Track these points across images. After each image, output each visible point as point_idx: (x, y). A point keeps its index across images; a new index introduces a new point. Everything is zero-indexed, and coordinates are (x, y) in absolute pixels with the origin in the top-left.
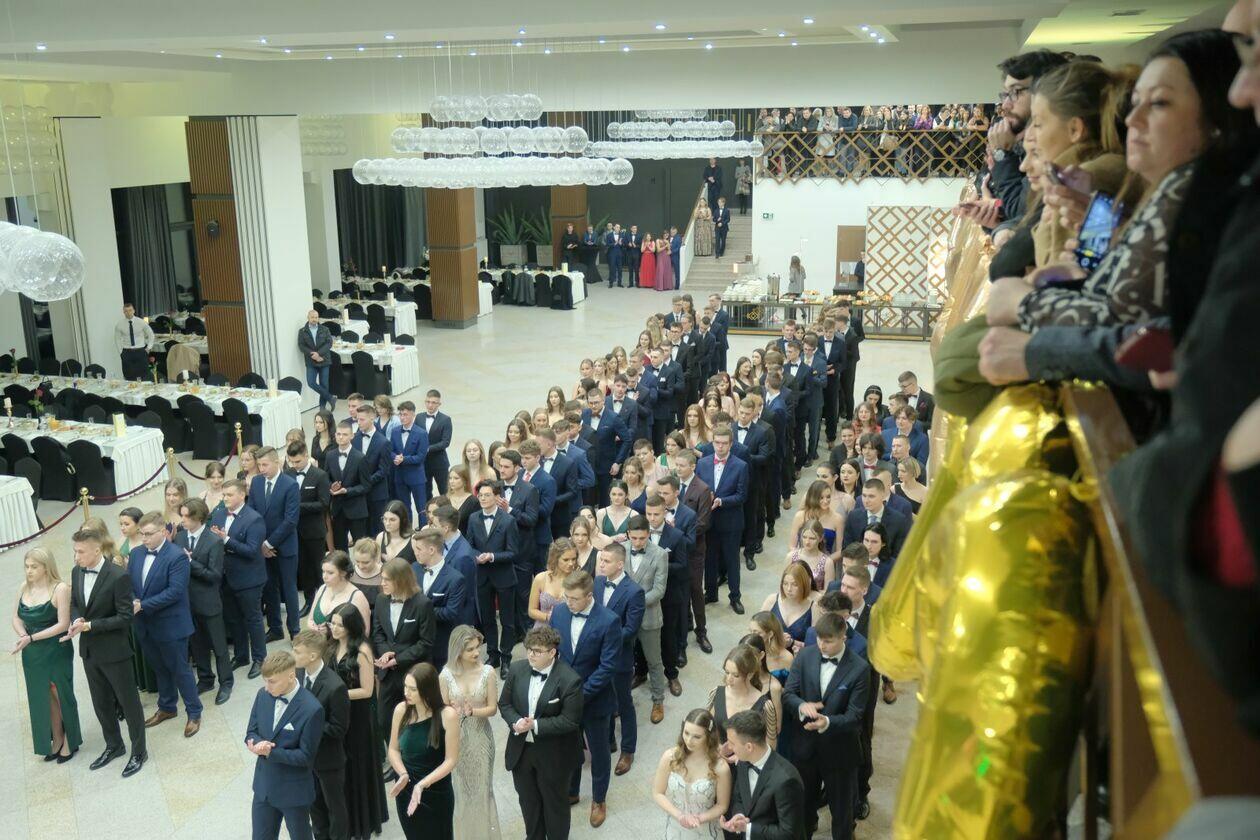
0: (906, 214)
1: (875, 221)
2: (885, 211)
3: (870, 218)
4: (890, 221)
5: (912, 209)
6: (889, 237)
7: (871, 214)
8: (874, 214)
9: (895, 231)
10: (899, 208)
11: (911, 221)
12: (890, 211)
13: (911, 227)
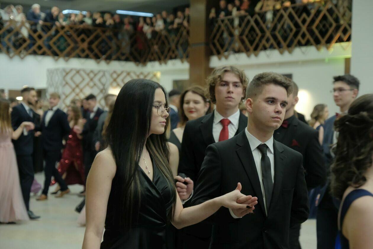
0: (88, 75)
1: (68, 78)
2: (74, 72)
3: (64, 77)
4: (78, 79)
5: (92, 71)
6: (77, 90)
7: (64, 74)
8: (67, 74)
9: (81, 86)
10: (84, 71)
11: (92, 80)
12: (78, 72)
13: (91, 84)
